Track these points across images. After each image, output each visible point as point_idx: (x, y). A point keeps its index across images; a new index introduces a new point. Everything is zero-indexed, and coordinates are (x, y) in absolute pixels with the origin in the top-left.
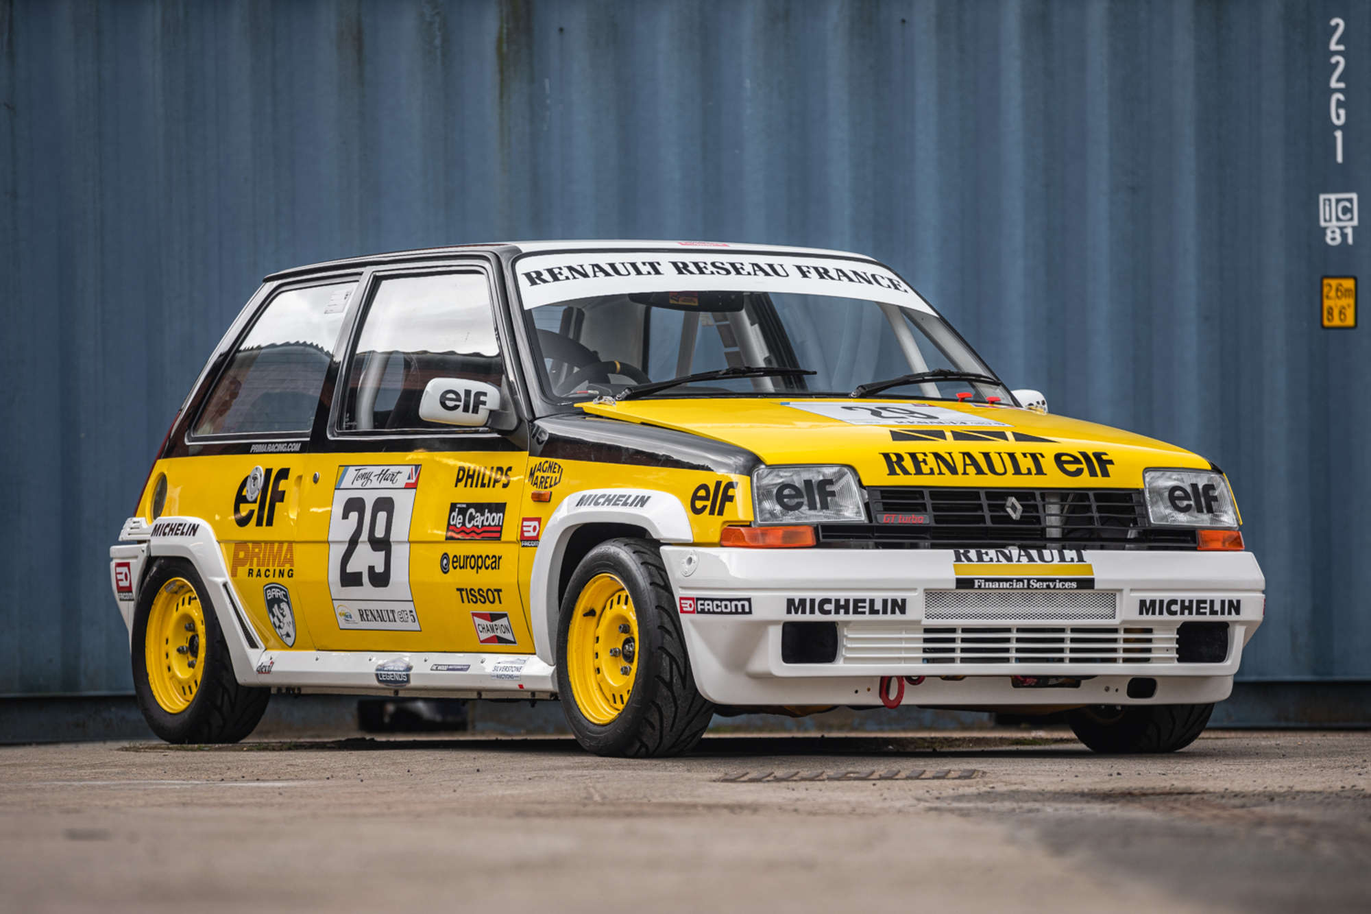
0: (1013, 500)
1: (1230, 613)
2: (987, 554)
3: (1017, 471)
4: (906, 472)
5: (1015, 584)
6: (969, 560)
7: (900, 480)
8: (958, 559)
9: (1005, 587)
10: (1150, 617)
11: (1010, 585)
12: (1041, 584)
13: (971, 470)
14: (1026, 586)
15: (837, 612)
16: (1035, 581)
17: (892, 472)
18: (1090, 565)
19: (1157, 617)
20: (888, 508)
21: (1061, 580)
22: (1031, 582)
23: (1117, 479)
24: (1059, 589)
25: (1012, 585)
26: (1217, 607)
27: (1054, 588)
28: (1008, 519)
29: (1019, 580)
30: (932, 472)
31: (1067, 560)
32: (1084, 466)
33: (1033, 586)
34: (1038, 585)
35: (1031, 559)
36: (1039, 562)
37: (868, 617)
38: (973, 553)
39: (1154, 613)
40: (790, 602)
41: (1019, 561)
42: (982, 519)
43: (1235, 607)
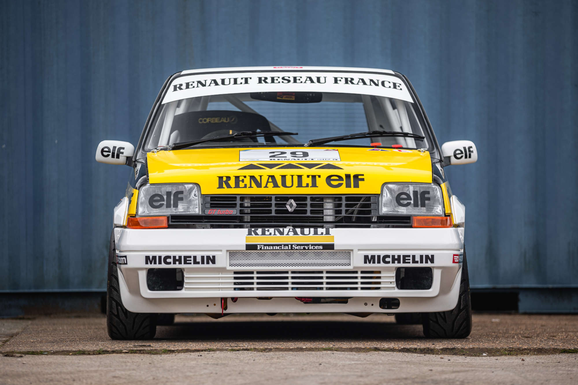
0: (292, 201)
1: (427, 262)
2: (268, 231)
3: (300, 185)
4: (229, 186)
5: (283, 247)
6: (256, 234)
7: (225, 191)
8: (250, 234)
9: (277, 249)
10: (372, 265)
11: (280, 248)
12: (300, 247)
13: (271, 185)
14: (290, 248)
15: (174, 263)
16: (296, 245)
17: (221, 186)
18: (333, 236)
19: (376, 265)
20: (213, 206)
21: (312, 245)
22: (293, 246)
23: (363, 189)
24: (312, 249)
25: (281, 248)
26: (418, 259)
27: (308, 249)
28: (287, 211)
29: (285, 245)
30: (245, 186)
31: (318, 234)
32: (344, 182)
33: (294, 248)
34: (298, 248)
35: (296, 233)
36: (301, 235)
37: (193, 266)
38: (259, 231)
39: (374, 262)
40: (147, 258)
41: (288, 234)
42: (270, 212)
43: (431, 259)
